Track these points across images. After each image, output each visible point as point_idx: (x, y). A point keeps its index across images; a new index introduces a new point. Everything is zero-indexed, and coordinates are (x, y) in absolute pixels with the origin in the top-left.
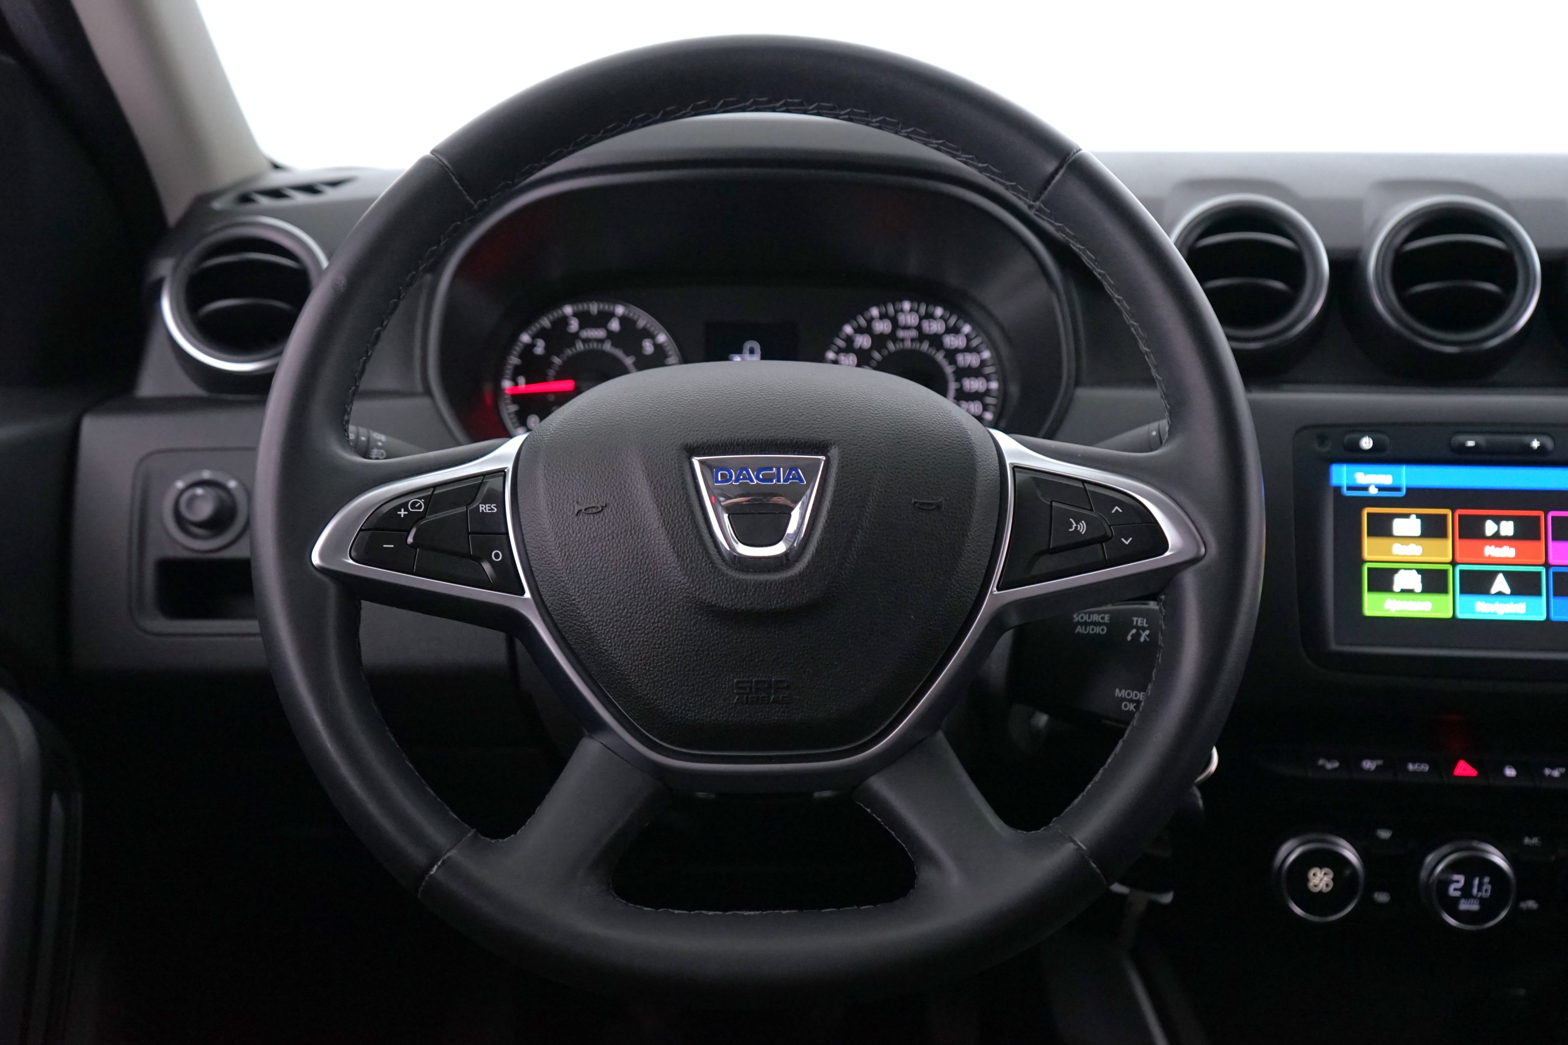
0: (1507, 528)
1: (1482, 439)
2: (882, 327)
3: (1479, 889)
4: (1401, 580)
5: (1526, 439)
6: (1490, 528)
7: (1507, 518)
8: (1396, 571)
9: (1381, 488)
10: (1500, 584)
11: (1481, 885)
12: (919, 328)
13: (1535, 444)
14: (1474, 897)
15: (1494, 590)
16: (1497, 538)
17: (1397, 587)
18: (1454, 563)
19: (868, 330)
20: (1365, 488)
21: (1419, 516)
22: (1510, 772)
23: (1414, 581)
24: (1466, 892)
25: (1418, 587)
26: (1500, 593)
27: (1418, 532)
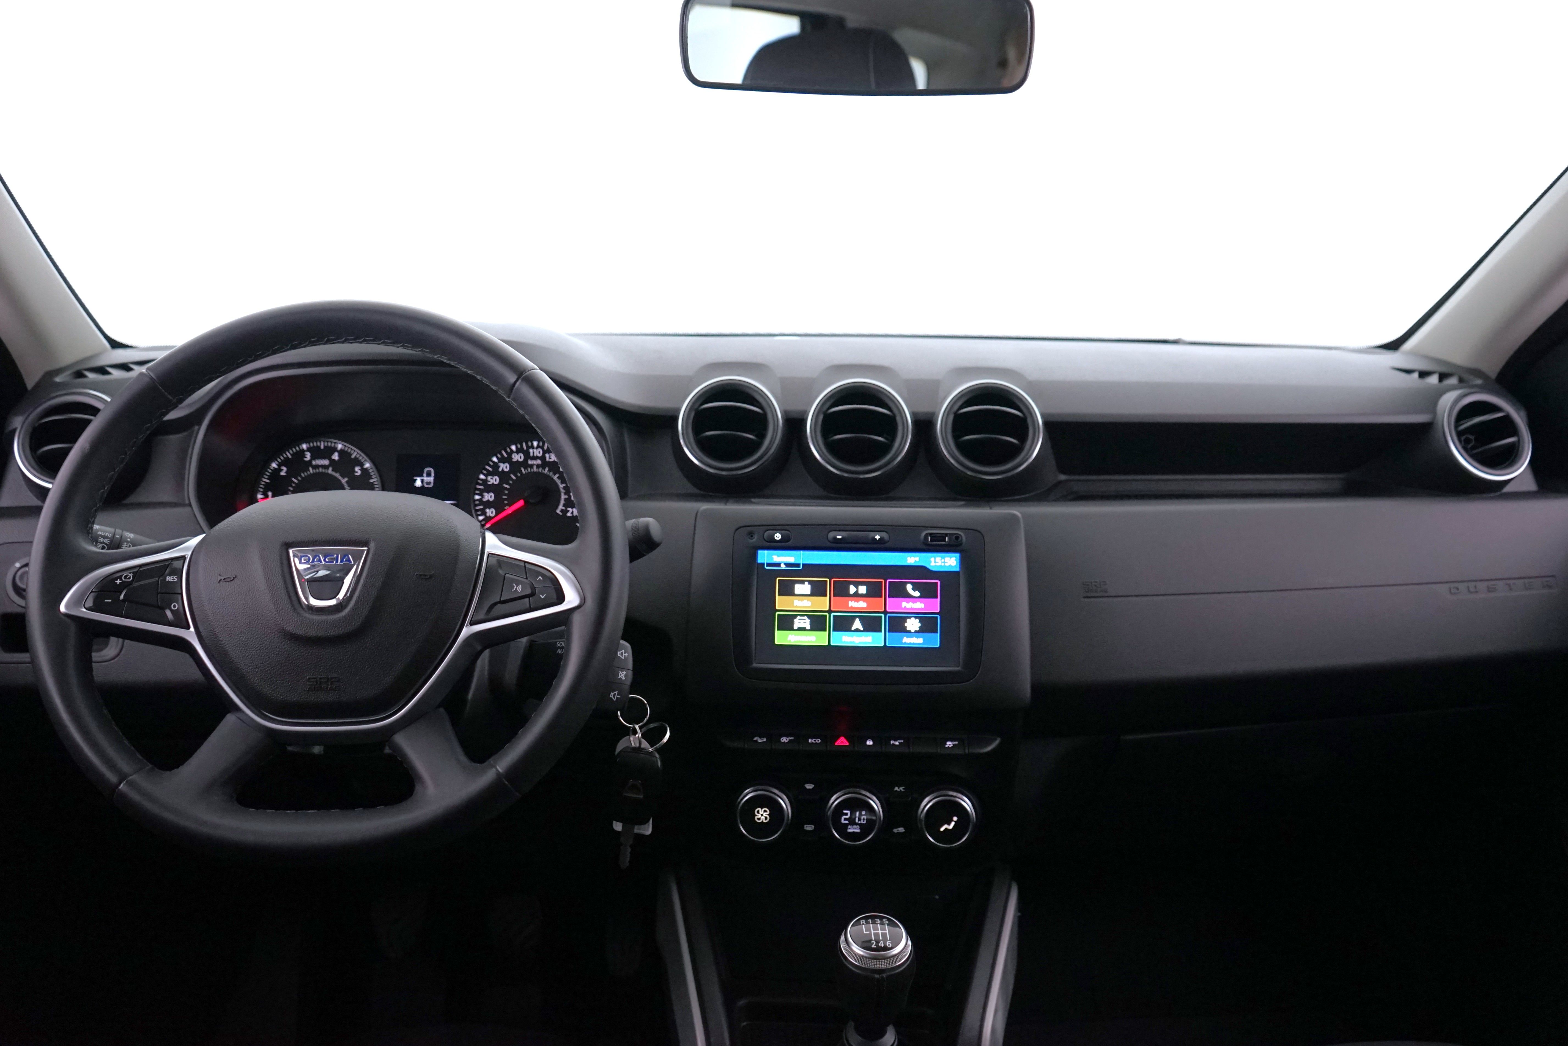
0: (862, 590)
1: (845, 534)
2: (518, 457)
3: (860, 820)
4: (798, 623)
5: (871, 534)
6: (852, 589)
7: (862, 583)
8: (796, 616)
9: (787, 565)
10: (857, 624)
11: (860, 814)
12: (543, 458)
13: (878, 537)
14: (857, 824)
15: (853, 629)
16: (857, 595)
17: (795, 627)
18: (830, 611)
19: (508, 460)
20: (778, 565)
21: (810, 582)
22: (869, 743)
23: (806, 623)
24: (852, 821)
25: (808, 627)
26: (857, 630)
27: (809, 592)
